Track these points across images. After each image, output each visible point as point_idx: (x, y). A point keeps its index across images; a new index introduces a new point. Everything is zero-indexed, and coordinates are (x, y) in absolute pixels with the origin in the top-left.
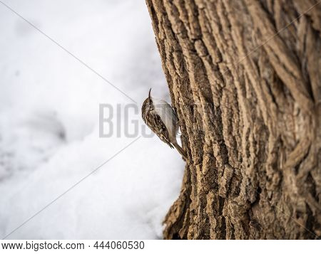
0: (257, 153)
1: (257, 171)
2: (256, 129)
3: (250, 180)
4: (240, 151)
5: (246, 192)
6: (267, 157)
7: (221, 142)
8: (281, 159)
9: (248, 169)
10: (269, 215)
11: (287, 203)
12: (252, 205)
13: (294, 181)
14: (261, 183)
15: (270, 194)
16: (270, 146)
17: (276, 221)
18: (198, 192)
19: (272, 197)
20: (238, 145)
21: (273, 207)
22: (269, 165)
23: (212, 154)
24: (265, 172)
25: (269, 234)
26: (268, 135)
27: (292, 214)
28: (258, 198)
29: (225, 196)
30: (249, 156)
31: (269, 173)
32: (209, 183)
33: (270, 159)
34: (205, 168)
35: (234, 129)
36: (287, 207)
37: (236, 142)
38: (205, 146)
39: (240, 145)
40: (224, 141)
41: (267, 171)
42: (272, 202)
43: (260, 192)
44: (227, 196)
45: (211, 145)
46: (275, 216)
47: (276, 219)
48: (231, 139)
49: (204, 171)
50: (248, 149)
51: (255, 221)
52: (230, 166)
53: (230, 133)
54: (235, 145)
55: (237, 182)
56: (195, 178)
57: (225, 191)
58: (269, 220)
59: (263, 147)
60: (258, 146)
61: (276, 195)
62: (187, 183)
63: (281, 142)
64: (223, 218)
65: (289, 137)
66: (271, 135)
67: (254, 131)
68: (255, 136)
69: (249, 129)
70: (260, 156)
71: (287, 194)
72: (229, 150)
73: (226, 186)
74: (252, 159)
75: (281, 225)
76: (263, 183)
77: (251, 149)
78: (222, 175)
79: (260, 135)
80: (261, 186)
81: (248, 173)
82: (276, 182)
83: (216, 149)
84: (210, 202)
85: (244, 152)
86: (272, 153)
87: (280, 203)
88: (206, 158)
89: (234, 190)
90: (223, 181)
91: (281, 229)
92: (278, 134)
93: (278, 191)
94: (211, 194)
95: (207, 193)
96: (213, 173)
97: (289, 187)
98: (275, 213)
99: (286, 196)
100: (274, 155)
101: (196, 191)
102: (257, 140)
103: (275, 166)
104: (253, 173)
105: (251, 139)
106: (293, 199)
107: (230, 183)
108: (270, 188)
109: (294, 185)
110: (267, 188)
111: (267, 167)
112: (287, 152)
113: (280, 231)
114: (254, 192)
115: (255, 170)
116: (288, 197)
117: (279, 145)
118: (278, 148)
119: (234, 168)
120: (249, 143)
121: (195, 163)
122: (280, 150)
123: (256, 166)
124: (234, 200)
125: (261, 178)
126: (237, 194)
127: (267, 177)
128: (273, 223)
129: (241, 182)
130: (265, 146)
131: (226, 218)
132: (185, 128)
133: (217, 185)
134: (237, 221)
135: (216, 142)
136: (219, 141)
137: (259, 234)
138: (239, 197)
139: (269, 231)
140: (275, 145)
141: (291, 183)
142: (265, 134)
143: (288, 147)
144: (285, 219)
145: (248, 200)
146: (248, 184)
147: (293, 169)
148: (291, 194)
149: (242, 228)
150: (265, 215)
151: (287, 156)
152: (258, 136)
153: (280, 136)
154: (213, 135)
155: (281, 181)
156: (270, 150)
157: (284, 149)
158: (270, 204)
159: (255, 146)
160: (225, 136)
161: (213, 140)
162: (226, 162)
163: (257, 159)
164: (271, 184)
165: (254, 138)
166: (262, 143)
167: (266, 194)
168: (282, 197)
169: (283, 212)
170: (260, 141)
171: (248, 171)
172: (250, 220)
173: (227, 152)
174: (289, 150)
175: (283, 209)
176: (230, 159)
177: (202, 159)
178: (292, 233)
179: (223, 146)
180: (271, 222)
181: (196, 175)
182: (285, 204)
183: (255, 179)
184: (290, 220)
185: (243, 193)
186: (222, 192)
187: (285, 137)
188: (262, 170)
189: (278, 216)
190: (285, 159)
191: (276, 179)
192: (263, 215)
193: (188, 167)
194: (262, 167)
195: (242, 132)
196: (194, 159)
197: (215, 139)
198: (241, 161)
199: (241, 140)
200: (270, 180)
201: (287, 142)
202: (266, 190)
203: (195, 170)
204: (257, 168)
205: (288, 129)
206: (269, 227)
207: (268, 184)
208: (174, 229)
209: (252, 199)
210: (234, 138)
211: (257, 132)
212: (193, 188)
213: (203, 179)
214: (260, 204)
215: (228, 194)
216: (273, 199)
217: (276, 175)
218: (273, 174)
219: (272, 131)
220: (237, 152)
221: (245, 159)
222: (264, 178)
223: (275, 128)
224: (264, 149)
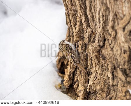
0: (104, 21)
1: (104, 30)
2: (104, 9)
3: (100, 35)
4: (95, 20)
5: (98, 41)
6: (109, 23)
7: (86, 16)
8: (116, 24)
9: (99, 29)
10: (110, 52)
11: (119, 46)
12: (102, 47)
13: (122, 35)
14: (106, 36)
15: (110, 42)
16: (111, 17)
17: (114, 55)
18: (74, 41)
19: (111, 43)
20: (94, 17)
21: (112, 49)
22: (110, 27)
23: (81, 22)
24: (108, 31)
25: (110, 62)
26: (109, 12)
27: (121, 51)
28: (104, 44)
29: (88, 43)
30: (100, 22)
31: (110, 31)
32: (80, 36)
33: (110, 24)
34: (77, 29)
35: (93, 9)
36: (119, 48)
37: (93, 16)
38: (78, 18)
39: (95, 17)
40: (87, 15)
41: (109, 30)
42: (112, 46)
43: (106, 41)
44: (89, 43)
45: (81, 17)
46: (113, 53)
47: (113, 54)
48: (91, 14)
49: (77, 30)
50: (99, 19)
51: (103, 56)
52: (90, 28)
53: (91, 11)
54: (93, 17)
55: (94, 36)
56: (73, 34)
57: (88, 40)
58: (110, 55)
59: (107, 18)
60: (104, 17)
61: (114, 42)
62: (69, 36)
63: (116, 15)
64: (87, 54)
65: (120, 13)
66: (111, 12)
67: (103, 10)
68: (103, 12)
69: (100, 9)
70: (106, 22)
71: (119, 41)
72: (90, 19)
73: (88, 38)
74: (101, 24)
75: (116, 57)
76: (107, 36)
77: (101, 19)
78: (86, 32)
79: (106, 12)
80: (106, 38)
81: (99, 31)
82: (113, 36)
83: (83, 19)
84: (80, 46)
85: (98, 21)
86: (111, 21)
87: (115, 46)
88: (78, 24)
89: (92, 40)
90: (86, 35)
91: (116, 59)
92: (115, 11)
93: (115, 40)
94: (80, 42)
95: (79, 41)
96: (82, 31)
97: (120, 38)
98: (113, 52)
99: (118, 43)
100: (112, 22)
101: (73, 40)
102: (104, 14)
103: (113, 27)
104: (102, 31)
105: (101, 14)
106: (122, 44)
107: (90, 36)
108: (110, 38)
109: (122, 37)
110: (109, 39)
111: (109, 28)
112: (119, 21)
113: (115, 61)
114: (102, 41)
115: (103, 30)
116: (120, 43)
117: (115, 17)
118: (115, 18)
119: (92, 29)
120: (100, 16)
121: (72, 26)
122: (115, 20)
123: (103, 28)
124: (92, 45)
125: (106, 34)
126: (94, 42)
127: (109, 33)
128: (112, 57)
129: (96, 36)
130: (108, 17)
131: (88, 54)
132: (68, 9)
133: (84, 37)
134: (94, 55)
135: (83, 15)
136: (85, 15)
137: (105, 62)
138: (95, 43)
139: (110, 60)
140: (113, 17)
141: (121, 36)
142: (108, 11)
143: (120, 18)
144: (118, 54)
145: (99, 45)
146: (99, 37)
147: (122, 29)
148: (121, 42)
149: (96, 59)
150: (108, 52)
151: (119, 22)
152: (105, 12)
153: (116, 12)
154: (82, 12)
155: (116, 35)
156: (111, 20)
157: (118, 19)
158: (110, 47)
159: (103, 18)
160: (88, 12)
161: (81, 15)
162: (88, 25)
163: (104, 24)
164: (111, 37)
165: (102, 14)
166: (106, 16)
167: (109, 42)
168: (117, 43)
169: (117, 51)
170: (105, 15)
171: (99, 30)
172: (100, 55)
173: (88, 21)
174: (120, 19)
175: (117, 49)
176: (90, 24)
177: (76, 24)
178: (121, 61)
179: (87, 17)
180: (111, 56)
181: (73, 32)
182: (118, 47)
183: (103, 34)
184: (120, 55)
185: (96, 41)
186: (86, 41)
187: (118, 13)
188: (107, 30)
189: (114, 53)
190: (118, 24)
191: (114, 34)
192: (107, 52)
193: (69, 29)
194: (106, 28)
195: (96, 10)
196: (72, 24)
197: (83, 14)
198: (96, 25)
199: (96, 15)
200: (110, 35)
201: (119, 15)
202: (108, 40)
203: (73, 30)
204: (104, 29)
205: (120, 9)
206: (110, 58)
207: (109, 36)
208: (62, 60)
209: (101, 44)
210: (92, 13)
211: (104, 11)
212: (71, 39)
213: (76, 34)
214: (105, 46)
215: (89, 42)
216: (112, 44)
217: (114, 32)
218: (112, 32)
219: (112, 10)
220: (94, 21)
221: (98, 24)
222: (108, 34)
223: (113, 8)
224: (108, 19)
